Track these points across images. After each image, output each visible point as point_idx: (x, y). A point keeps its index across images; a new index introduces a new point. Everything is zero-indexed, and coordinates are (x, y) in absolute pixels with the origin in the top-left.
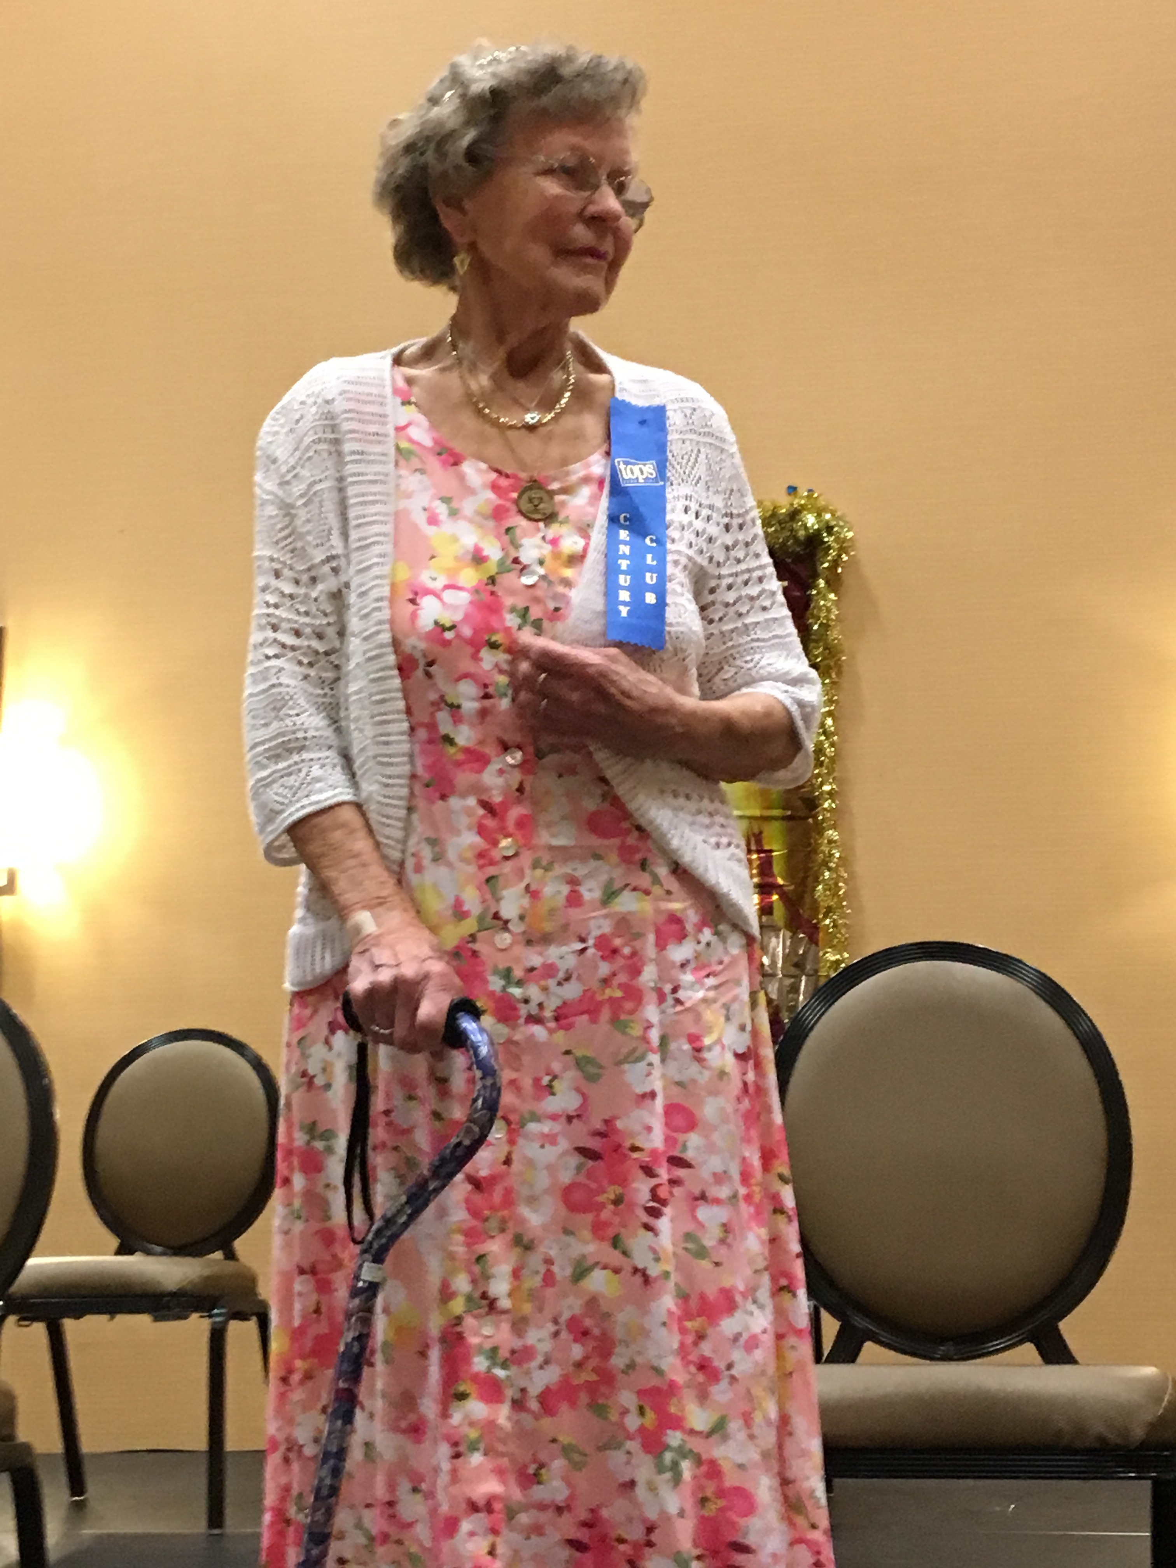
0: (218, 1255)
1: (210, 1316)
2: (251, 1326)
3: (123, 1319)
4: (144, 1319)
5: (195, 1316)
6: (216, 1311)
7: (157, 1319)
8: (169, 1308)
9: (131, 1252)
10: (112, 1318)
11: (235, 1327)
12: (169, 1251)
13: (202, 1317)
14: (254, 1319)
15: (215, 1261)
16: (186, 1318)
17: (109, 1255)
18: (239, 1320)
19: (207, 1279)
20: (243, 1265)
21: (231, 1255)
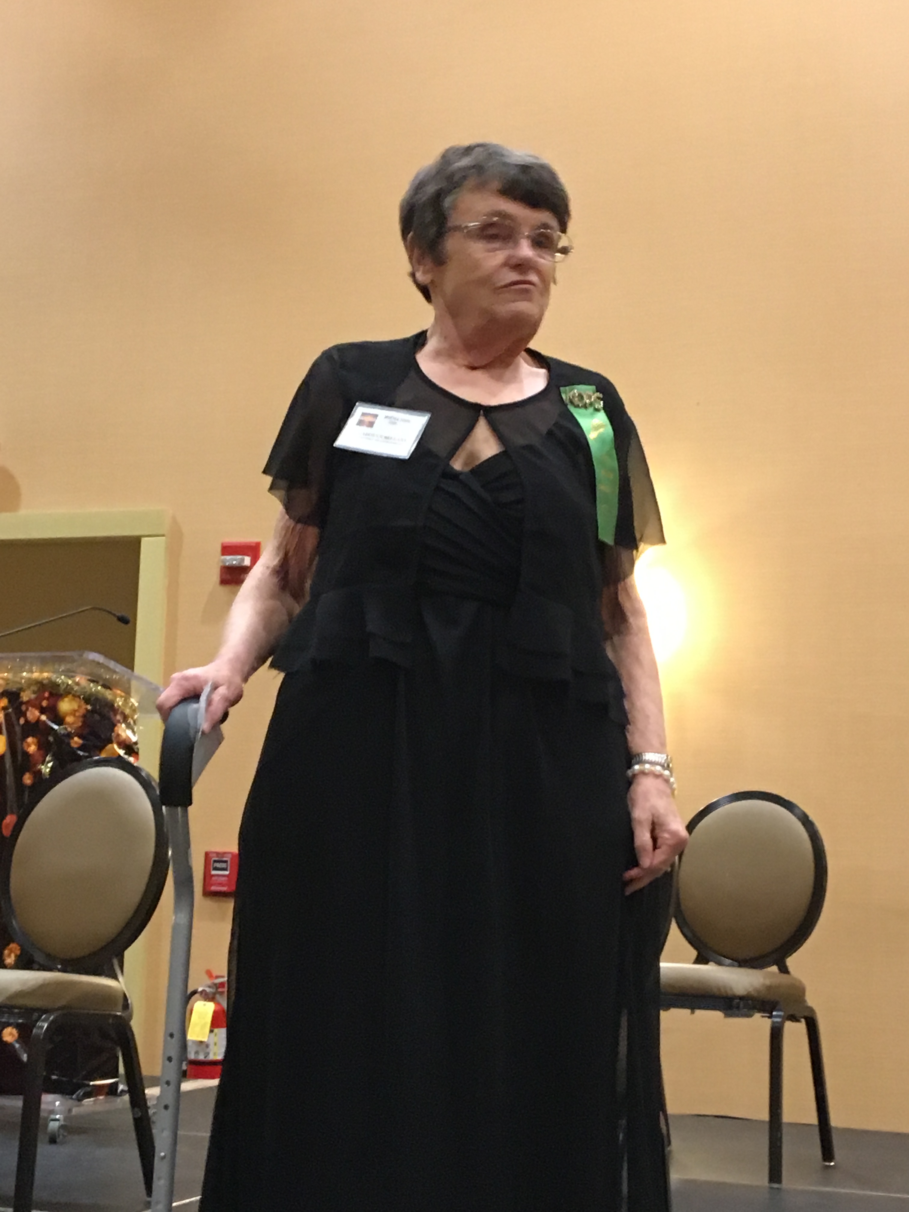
0: (774, 969)
1: (769, 1017)
2: (801, 1027)
3: (700, 1013)
4: (718, 1015)
5: (757, 1016)
6: (774, 1013)
7: (727, 1015)
8: (738, 1008)
9: (706, 962)
10: (693, 1013)
11: (789, 1026)
12: (736, 963)
13: (763, 1017)
14: (803, 1020)
15: (773, 974)
16: (749, 1016)
17: (689, 963)
18: (793, 1021)
19: (769, 988)
20: (795, 979)
21: (784, 970)
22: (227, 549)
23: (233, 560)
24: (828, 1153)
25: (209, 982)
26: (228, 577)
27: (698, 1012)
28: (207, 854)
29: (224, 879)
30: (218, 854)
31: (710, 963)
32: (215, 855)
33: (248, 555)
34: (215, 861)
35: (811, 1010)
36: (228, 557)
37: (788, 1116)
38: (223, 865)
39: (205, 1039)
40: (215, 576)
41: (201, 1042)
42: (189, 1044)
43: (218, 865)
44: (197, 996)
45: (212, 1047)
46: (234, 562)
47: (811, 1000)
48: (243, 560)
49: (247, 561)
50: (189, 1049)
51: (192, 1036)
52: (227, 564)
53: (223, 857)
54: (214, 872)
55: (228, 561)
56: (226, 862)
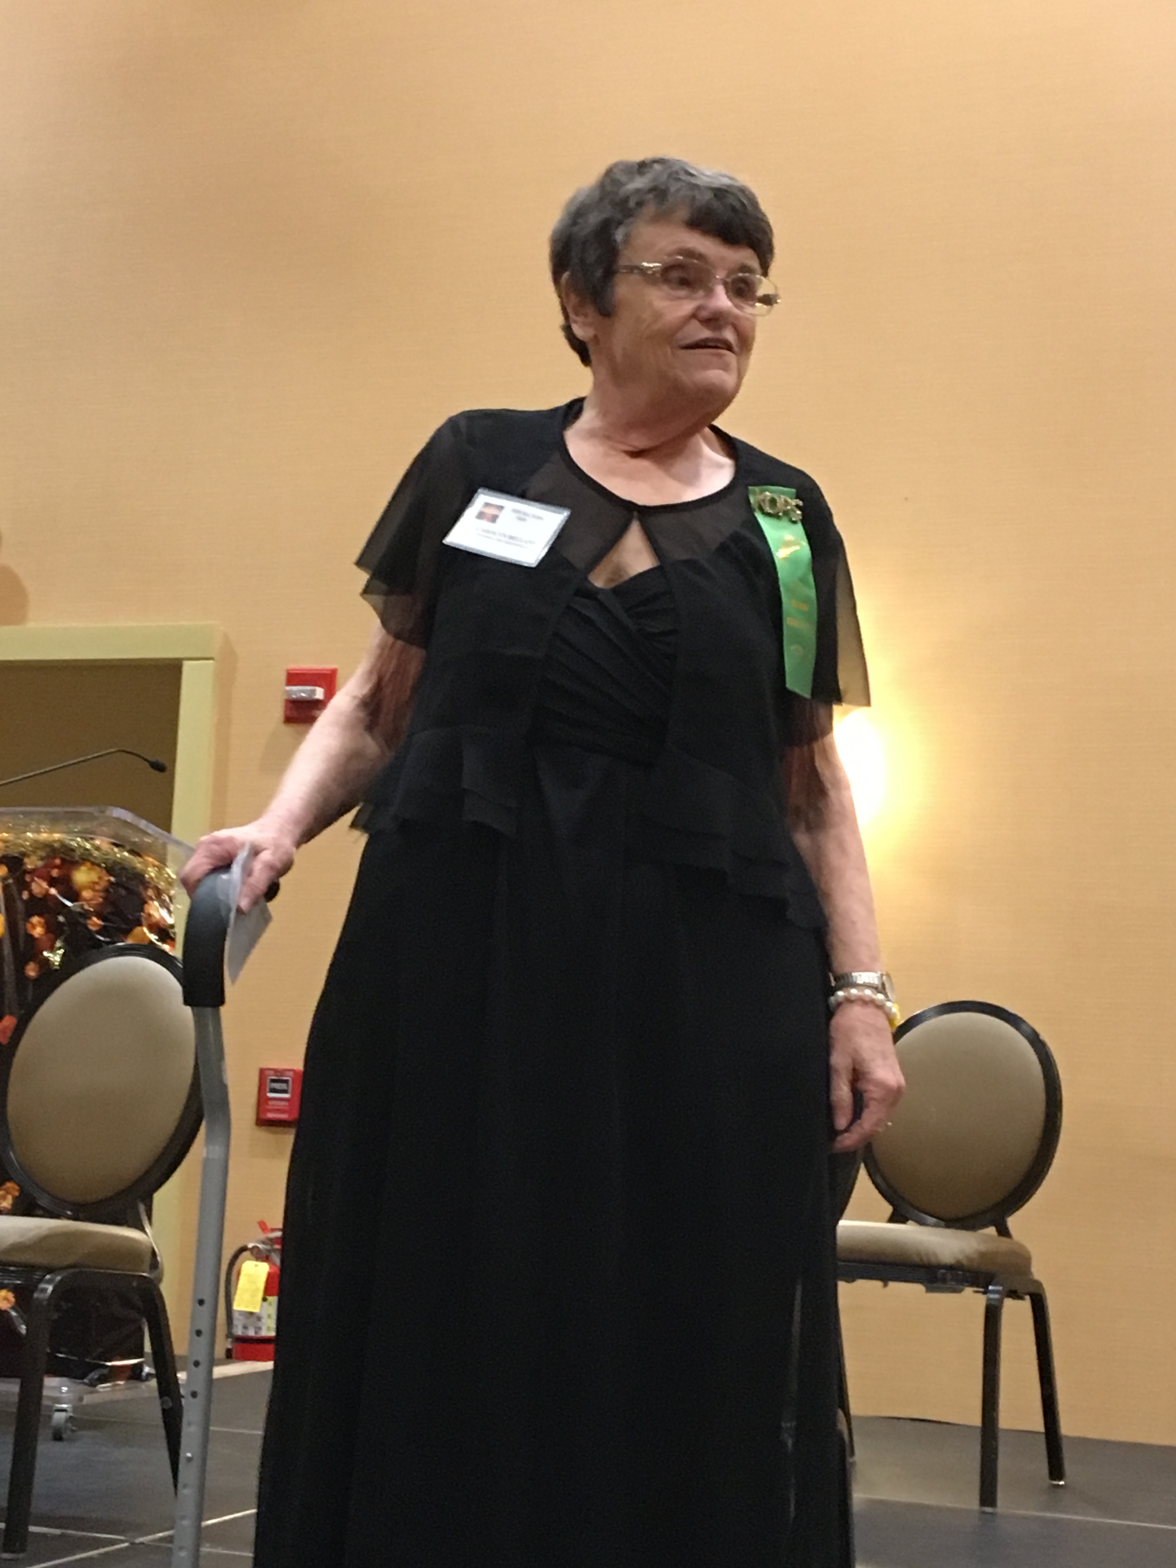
0: (992, 1231)
1: (985, 1293)
2: (1025, 1306)
3: (896, 1287)
4: (917, 1289)
5: (969, 1291)
6: (990, 1288)
7: (929, 1290)
8: (944, 1280)
9: (904, 1220)
10: (885, 1285)
11: (1008, 1303)
12: (943, 1223)
13: (976, 1292)
14: (1028, 1297)
15: (989, 1237)
16: (959, 1291)
17: (883, 1222)
18: (1013, 1298)
19: (983, 1255)
20: (1017, 1243)
21: (1004, 1232)
22: (294, 678)
23: (301, 691)
24: (1056, 1470)
25: (262, 1236)
26: (295, 714)
27: (892, 1285)
28: (262, 1072)
29: (283, 1103)
30: (276, 1071)
31: (910, 1222)
32: (272, 1072)
33: (322, 687)
34: (273, 1081)
35: (1039, 1284)
36: (295, 688)
37: (1006, 1420)
38: (283, 1086)
39: (256, 1310)
40: (278, 711)
41: (251, 1314)
42: (236, 1316)
43: (277, 1086)
44: (246, 1254)
45: (263, 1320)
46: (303, 695)
47: (1038, 1272)
48: (314, 692)
49: (319, 693)
50: (235, 1322)
51: (238, 1306)
52: (294, 696)
53: (282, 1076)
54: (271, 1095)
55: (295, 692)
56: (286, 1082)
